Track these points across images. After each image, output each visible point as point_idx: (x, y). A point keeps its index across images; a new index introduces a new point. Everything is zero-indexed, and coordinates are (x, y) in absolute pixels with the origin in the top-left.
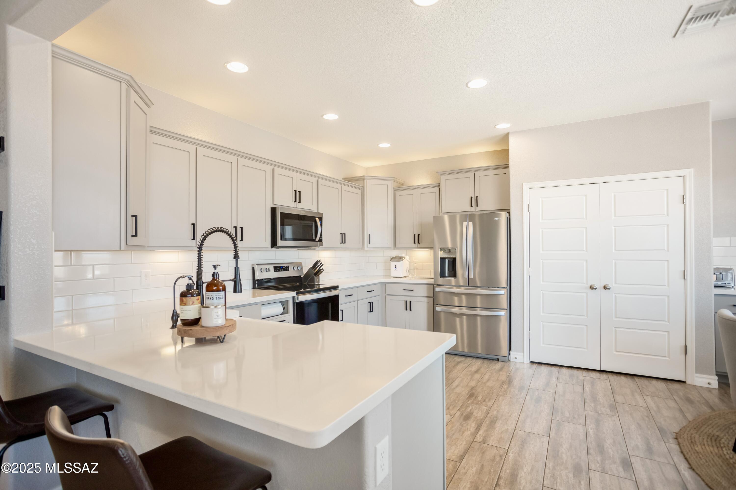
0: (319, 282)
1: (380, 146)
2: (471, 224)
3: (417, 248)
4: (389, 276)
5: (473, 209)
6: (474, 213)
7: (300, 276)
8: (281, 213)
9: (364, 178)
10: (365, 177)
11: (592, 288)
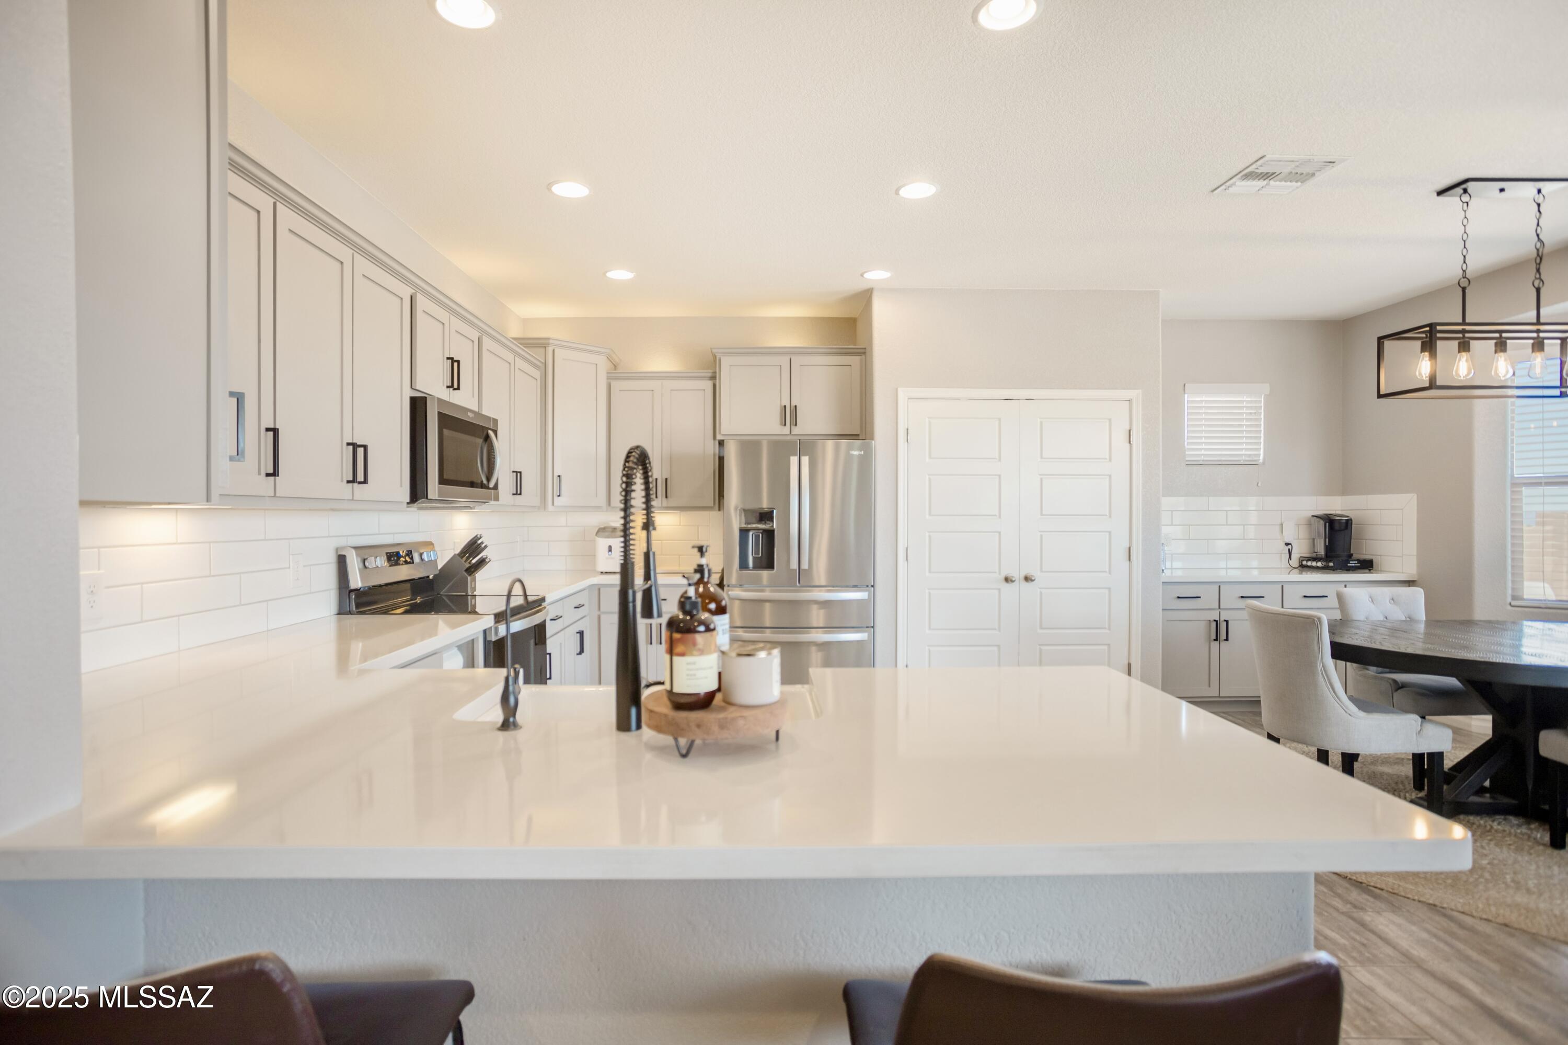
0: (474, 589)
1: (610, 275)
2: (805, 460)
3: (662, 507)
4: (593, 572)
5: (786, 430)
6: (789, 438)
7: (428, 577)
8: (440, 414)
9: (548, 344)
10: (551, 341)
11: (1007, 580)
